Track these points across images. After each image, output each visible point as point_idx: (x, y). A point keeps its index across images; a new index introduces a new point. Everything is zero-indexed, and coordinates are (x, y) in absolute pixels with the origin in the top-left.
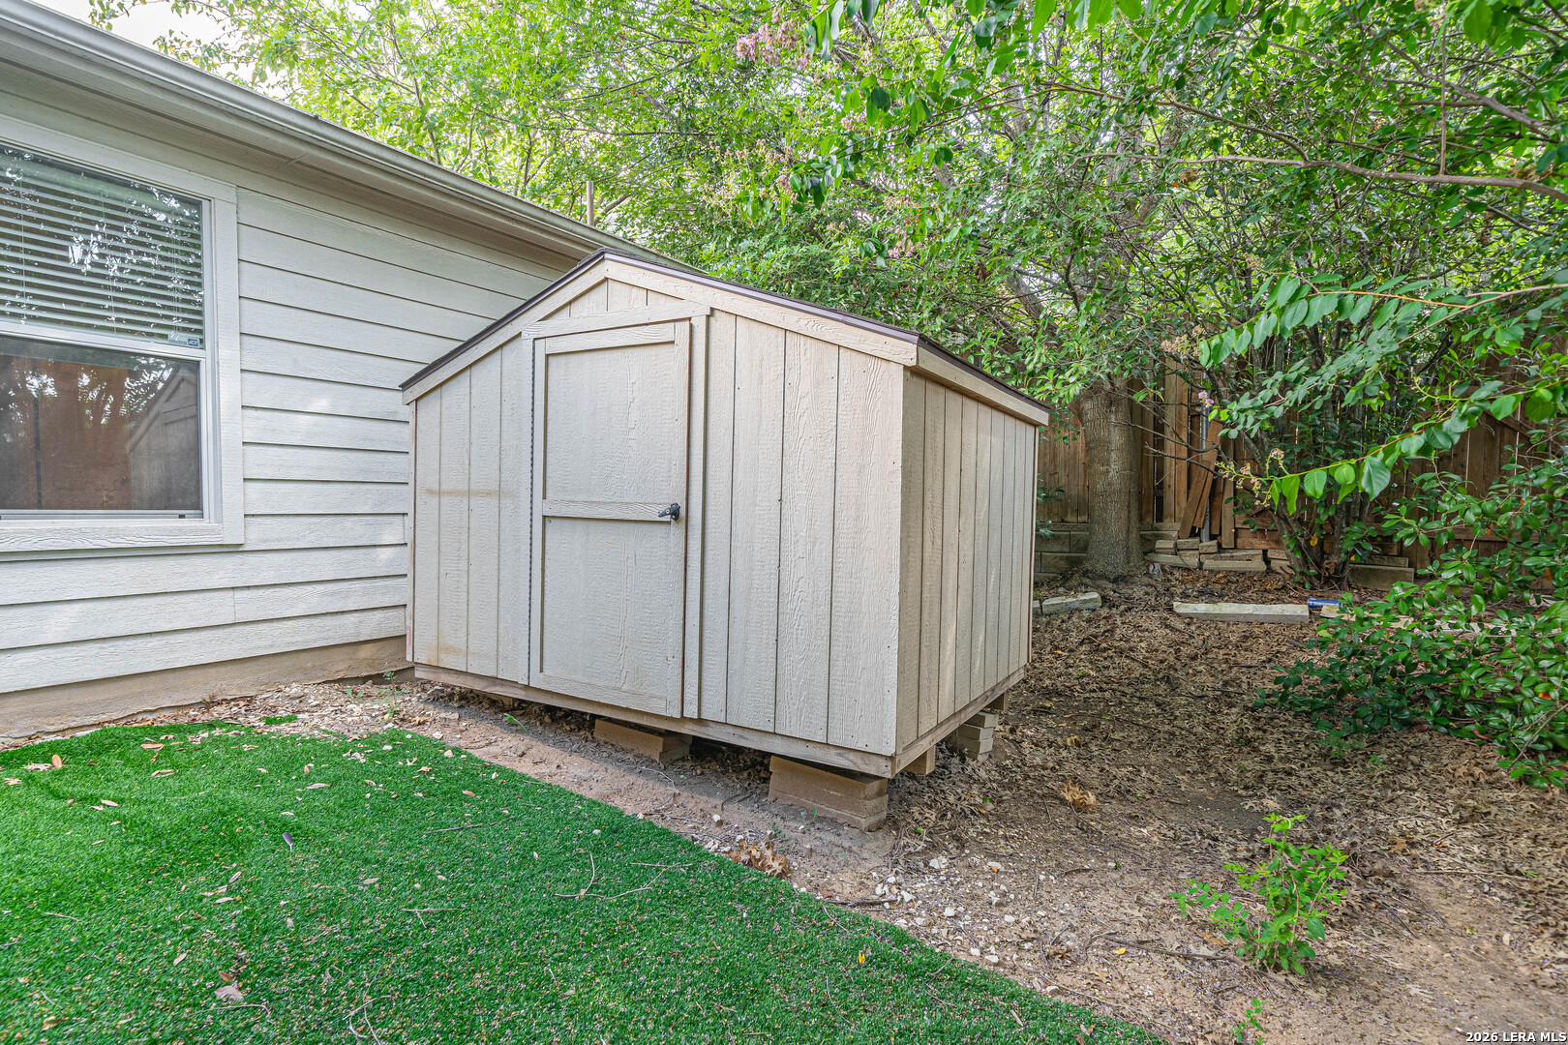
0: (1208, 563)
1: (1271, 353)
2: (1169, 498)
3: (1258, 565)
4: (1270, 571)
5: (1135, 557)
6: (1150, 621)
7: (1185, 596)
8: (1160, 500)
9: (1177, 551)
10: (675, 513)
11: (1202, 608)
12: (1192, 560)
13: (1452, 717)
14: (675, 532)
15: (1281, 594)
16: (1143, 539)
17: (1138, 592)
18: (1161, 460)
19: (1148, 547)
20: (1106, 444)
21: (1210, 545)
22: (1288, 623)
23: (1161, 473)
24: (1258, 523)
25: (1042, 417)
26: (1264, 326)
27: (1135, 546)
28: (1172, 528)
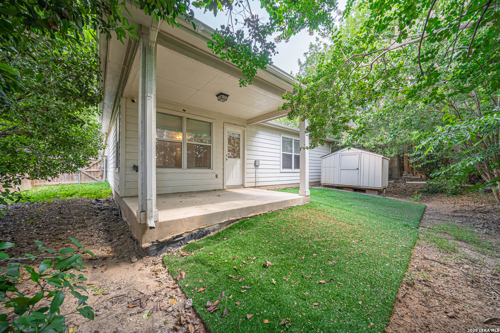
0: (411, 177)
1: (415, 156)
2: (405, 168)
3: (420, 177)
4: (421, 178)
5: (399, 176)
6: (402, 184)
7: (408, 181)
8: (403, 168)
9: (406, 175)
10: (357, 169)
11: (410, 182)
12: (409, 177)
13: (442, 192)
14: (357, 170)
15: (423, 180)
16: (401, 174)
17: (400, 181)
18: (403, 163)
19: (401, 175)
20: (394, 160)
21: (411, 174)
22: (424, 184)
23: (403, 164)
24: (420, 171)
25: (389, 159)
26: (414, 154)
27: (399, 175)
28: (405, 172)
